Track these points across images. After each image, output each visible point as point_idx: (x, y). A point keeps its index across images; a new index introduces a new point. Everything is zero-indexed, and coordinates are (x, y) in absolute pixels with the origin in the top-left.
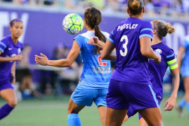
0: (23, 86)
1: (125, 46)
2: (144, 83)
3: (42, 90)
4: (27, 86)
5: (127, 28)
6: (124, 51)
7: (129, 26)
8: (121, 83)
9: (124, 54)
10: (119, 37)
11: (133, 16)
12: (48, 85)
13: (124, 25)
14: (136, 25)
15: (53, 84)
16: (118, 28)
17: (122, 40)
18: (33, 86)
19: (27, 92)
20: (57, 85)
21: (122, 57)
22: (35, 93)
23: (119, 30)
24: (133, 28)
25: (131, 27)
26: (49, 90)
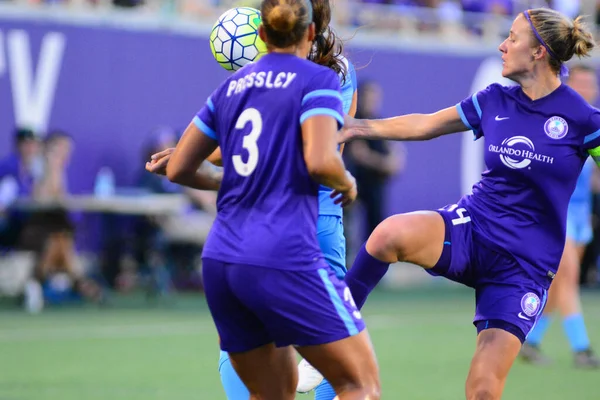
0: (47, 265)
1: (250, 142)
2: (305, 268)
3: (108, 275)
4: (60, 265)
5: (259, 85)
6: (245, 159)
7: (265, 79)
8: (232, 268)
9: (244, 168)
10: (232, 114)
11: (277, 50)
12: (128, 263)
13: (249, 77)
14: (291, 77)
15: (141, 259)
16: (230, 89)
17: (240, 124)
18: (79, 264)
19: (61, 282)
20: (156, 261)
21: (241, 178)
22: (84, 286)
23: (233, 92)
24: (277, 84)
25: (273, 81)
26: (129, 276)
